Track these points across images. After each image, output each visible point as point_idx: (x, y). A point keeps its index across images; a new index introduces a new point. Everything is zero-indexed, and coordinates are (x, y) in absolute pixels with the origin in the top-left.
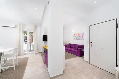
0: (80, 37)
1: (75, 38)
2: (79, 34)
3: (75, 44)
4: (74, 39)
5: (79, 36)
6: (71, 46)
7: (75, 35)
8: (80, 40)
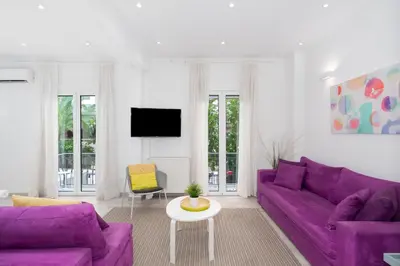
0: (387, 104)
1: (345, 120)
2: (373, 85)
3: (340, 170)
4: (337, 125)
5: (377, 104)
6: (311, 182)
7: (340, 99)
8: (385, 131)
